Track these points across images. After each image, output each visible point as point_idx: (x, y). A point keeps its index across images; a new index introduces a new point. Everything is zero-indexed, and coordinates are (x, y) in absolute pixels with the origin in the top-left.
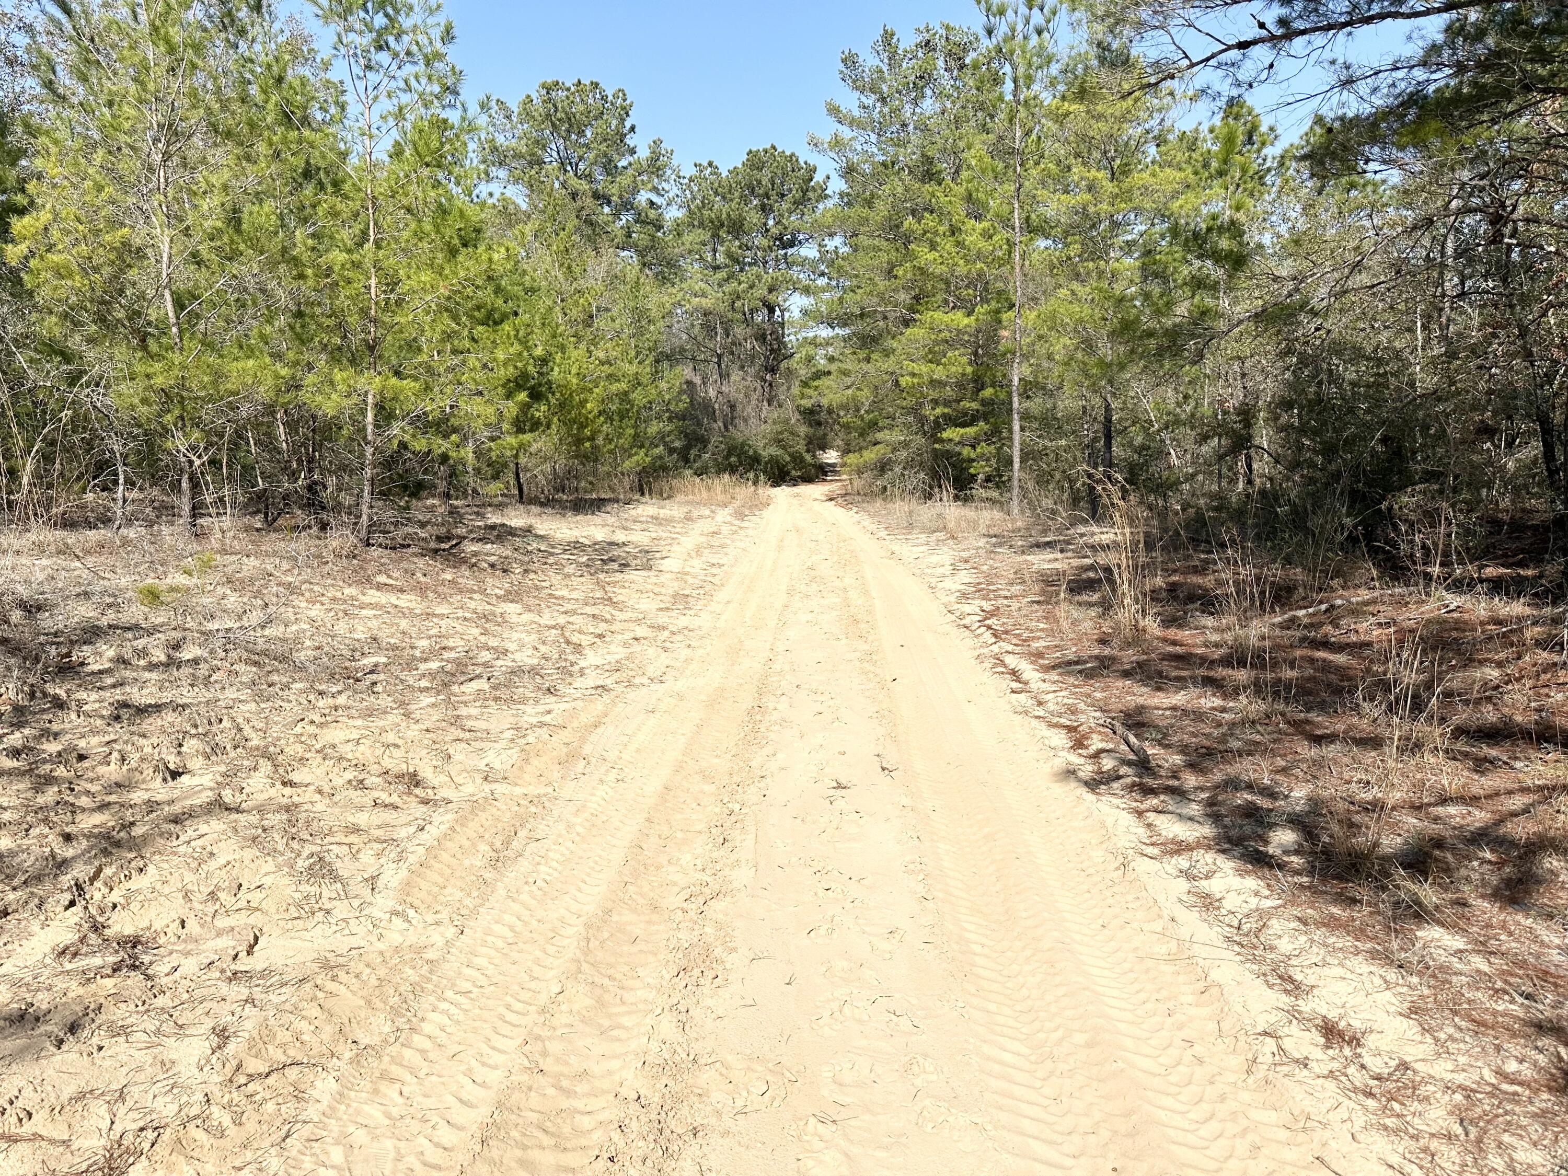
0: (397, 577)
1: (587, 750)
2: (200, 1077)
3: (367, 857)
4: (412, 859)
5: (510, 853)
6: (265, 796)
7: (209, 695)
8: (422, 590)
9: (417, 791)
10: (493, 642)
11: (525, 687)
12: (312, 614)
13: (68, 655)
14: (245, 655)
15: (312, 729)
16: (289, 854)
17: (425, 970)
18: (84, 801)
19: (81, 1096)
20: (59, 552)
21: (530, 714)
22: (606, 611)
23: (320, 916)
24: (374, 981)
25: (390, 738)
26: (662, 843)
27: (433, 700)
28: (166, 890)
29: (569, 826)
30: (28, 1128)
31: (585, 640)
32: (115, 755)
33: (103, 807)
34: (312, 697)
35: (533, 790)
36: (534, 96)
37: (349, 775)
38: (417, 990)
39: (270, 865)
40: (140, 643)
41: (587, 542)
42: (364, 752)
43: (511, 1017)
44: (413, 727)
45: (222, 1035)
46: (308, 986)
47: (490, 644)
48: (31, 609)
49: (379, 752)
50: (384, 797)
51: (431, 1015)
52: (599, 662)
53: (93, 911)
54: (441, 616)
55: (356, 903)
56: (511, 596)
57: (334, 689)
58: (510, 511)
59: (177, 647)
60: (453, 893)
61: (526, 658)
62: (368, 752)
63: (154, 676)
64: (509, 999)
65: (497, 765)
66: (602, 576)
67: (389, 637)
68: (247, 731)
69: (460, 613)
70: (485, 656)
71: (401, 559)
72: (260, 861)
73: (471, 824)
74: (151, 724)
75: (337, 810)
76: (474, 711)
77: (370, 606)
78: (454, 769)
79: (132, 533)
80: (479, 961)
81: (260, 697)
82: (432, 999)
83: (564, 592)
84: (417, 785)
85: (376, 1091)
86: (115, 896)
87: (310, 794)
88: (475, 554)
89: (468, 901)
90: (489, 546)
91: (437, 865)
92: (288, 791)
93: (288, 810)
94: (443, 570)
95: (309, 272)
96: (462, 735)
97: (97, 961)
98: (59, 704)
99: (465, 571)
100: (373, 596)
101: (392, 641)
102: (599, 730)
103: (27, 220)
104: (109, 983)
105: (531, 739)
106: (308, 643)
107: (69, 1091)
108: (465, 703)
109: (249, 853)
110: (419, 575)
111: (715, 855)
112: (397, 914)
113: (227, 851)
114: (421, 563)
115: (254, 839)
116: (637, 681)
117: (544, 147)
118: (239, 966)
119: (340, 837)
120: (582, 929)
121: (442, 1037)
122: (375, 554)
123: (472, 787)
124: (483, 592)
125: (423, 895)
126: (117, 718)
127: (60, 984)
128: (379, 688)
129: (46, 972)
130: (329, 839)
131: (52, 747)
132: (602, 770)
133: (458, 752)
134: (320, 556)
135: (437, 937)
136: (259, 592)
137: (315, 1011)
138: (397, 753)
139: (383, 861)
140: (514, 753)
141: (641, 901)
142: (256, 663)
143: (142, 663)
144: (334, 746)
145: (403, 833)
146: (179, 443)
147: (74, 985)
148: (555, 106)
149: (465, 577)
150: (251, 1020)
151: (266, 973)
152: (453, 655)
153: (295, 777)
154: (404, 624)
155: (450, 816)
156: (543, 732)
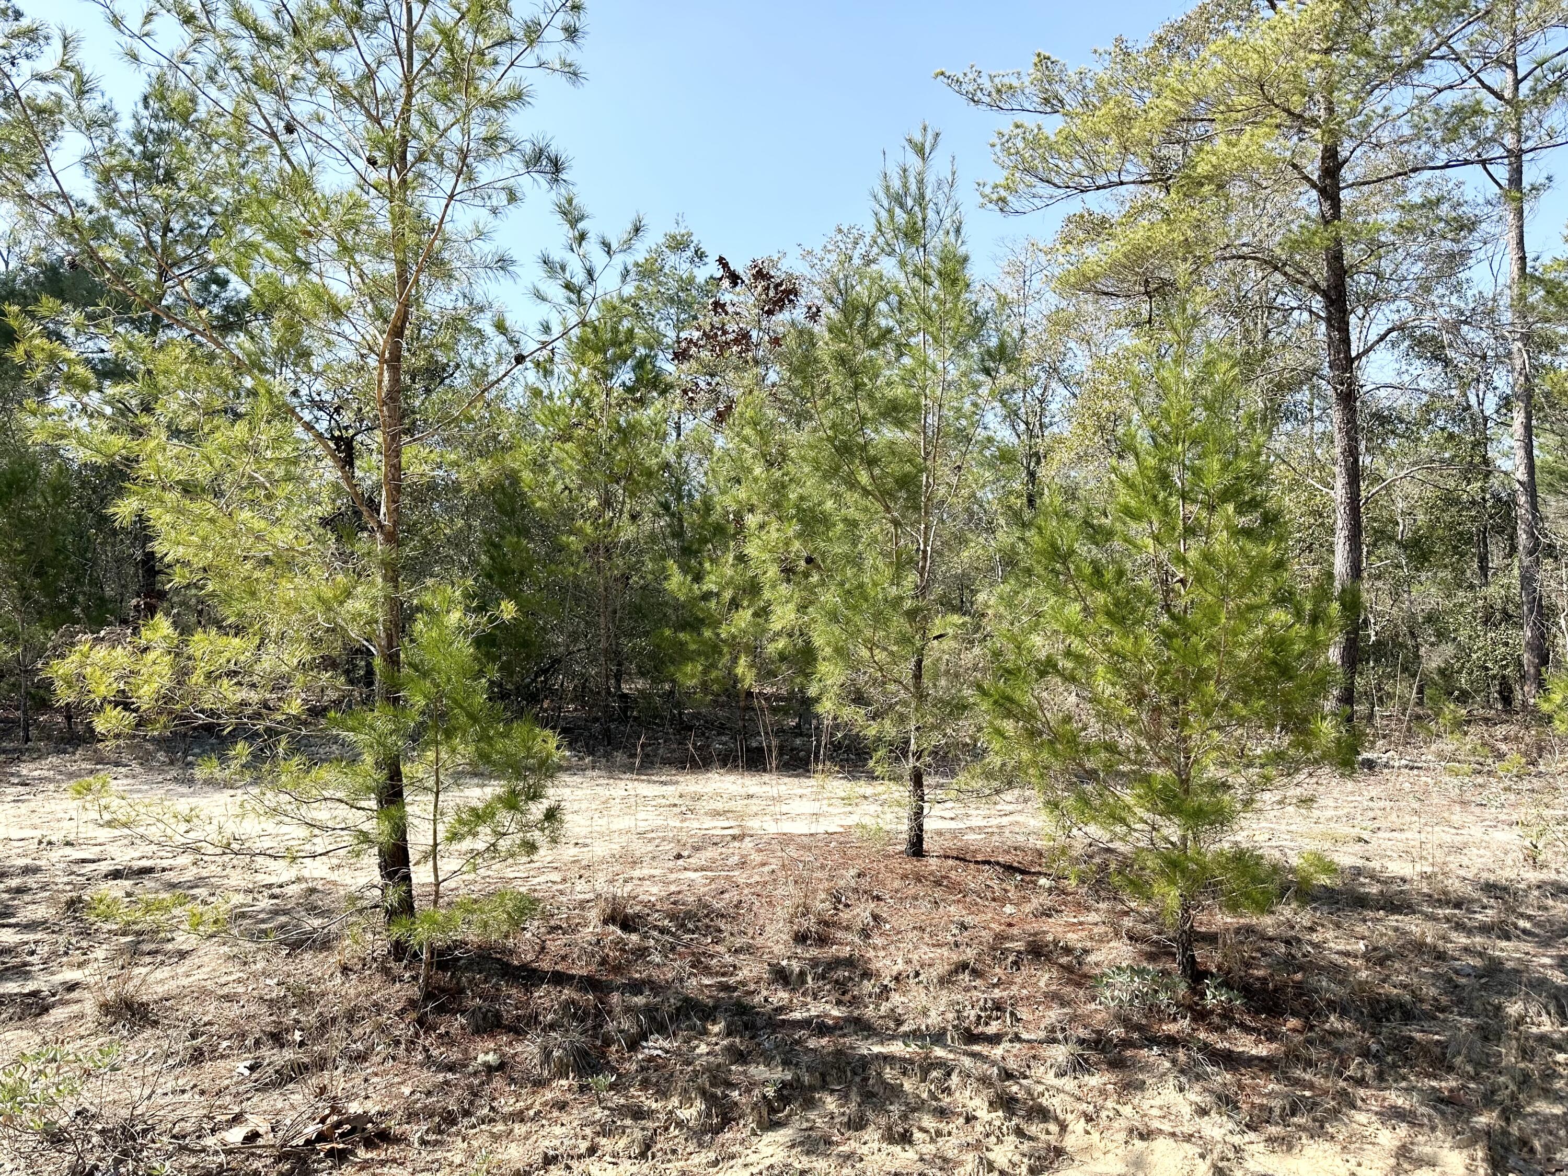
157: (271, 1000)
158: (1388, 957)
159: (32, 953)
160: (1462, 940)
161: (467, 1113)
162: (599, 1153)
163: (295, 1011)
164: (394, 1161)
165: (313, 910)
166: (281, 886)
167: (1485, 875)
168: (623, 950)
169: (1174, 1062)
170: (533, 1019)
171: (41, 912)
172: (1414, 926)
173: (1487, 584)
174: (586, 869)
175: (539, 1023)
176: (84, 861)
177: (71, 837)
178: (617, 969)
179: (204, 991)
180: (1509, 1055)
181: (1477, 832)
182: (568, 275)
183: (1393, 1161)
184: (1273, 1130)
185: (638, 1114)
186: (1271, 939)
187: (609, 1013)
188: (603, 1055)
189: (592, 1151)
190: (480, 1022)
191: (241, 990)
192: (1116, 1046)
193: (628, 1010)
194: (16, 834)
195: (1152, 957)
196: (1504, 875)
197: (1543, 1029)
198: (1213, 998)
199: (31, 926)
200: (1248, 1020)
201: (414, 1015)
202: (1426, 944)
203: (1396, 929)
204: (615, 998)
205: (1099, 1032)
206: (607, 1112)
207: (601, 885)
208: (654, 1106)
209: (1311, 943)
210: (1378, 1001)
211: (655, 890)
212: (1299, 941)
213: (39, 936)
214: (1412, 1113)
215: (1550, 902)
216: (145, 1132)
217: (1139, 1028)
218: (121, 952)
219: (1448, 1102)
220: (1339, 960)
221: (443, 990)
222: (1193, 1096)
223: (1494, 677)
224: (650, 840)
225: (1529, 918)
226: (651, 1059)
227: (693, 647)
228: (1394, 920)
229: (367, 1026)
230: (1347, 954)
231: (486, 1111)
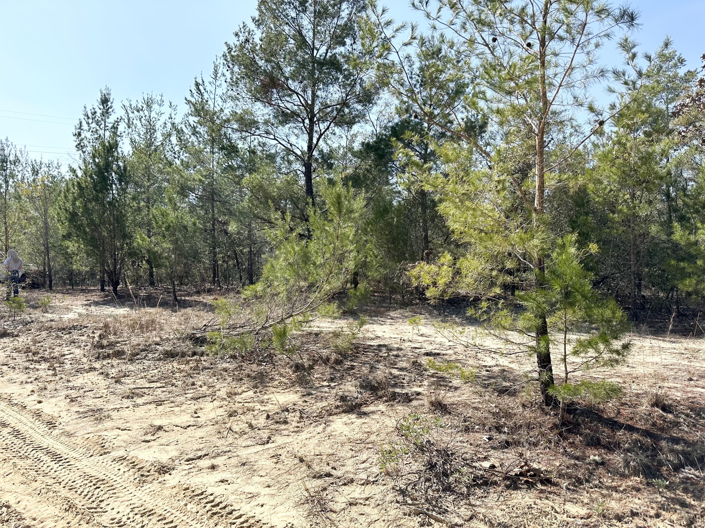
157: (494, 413)
159: (404, 379)
161: (587, 481)
162: (662, 518)
163: (504, 419)
164: (555, 493)
165: (505, 379)
166: (490, 367)
168: (664, 421)
170: (618, 445)
171: (404, 365)
174: (636, 379)
175: (620, 448)
176: (416, 348)
177: (410, 339)
178: (662, 429)
179: (466, 404)
182: (626, 78)
185: (683, 504)
187: (661, 450)
188: (659, 470)
189: (658, 516)
190: (590, 441)
191: (481, 406)
193: (672, 451)
194: (393, 336)
199: (402, 369)
201: (557, 431)
204: (663, 443)
206: (664, 499)
207: (645, 387)
208: (693, 503)
211: (679, 394)
213: (405, 373)
216: (452, 454)
218: (433, 383)
221: (570, 423)
224: (671, 369)
226: (688, 478)
227: (690, 270)
229: (536, 432)
231: (597, 482)
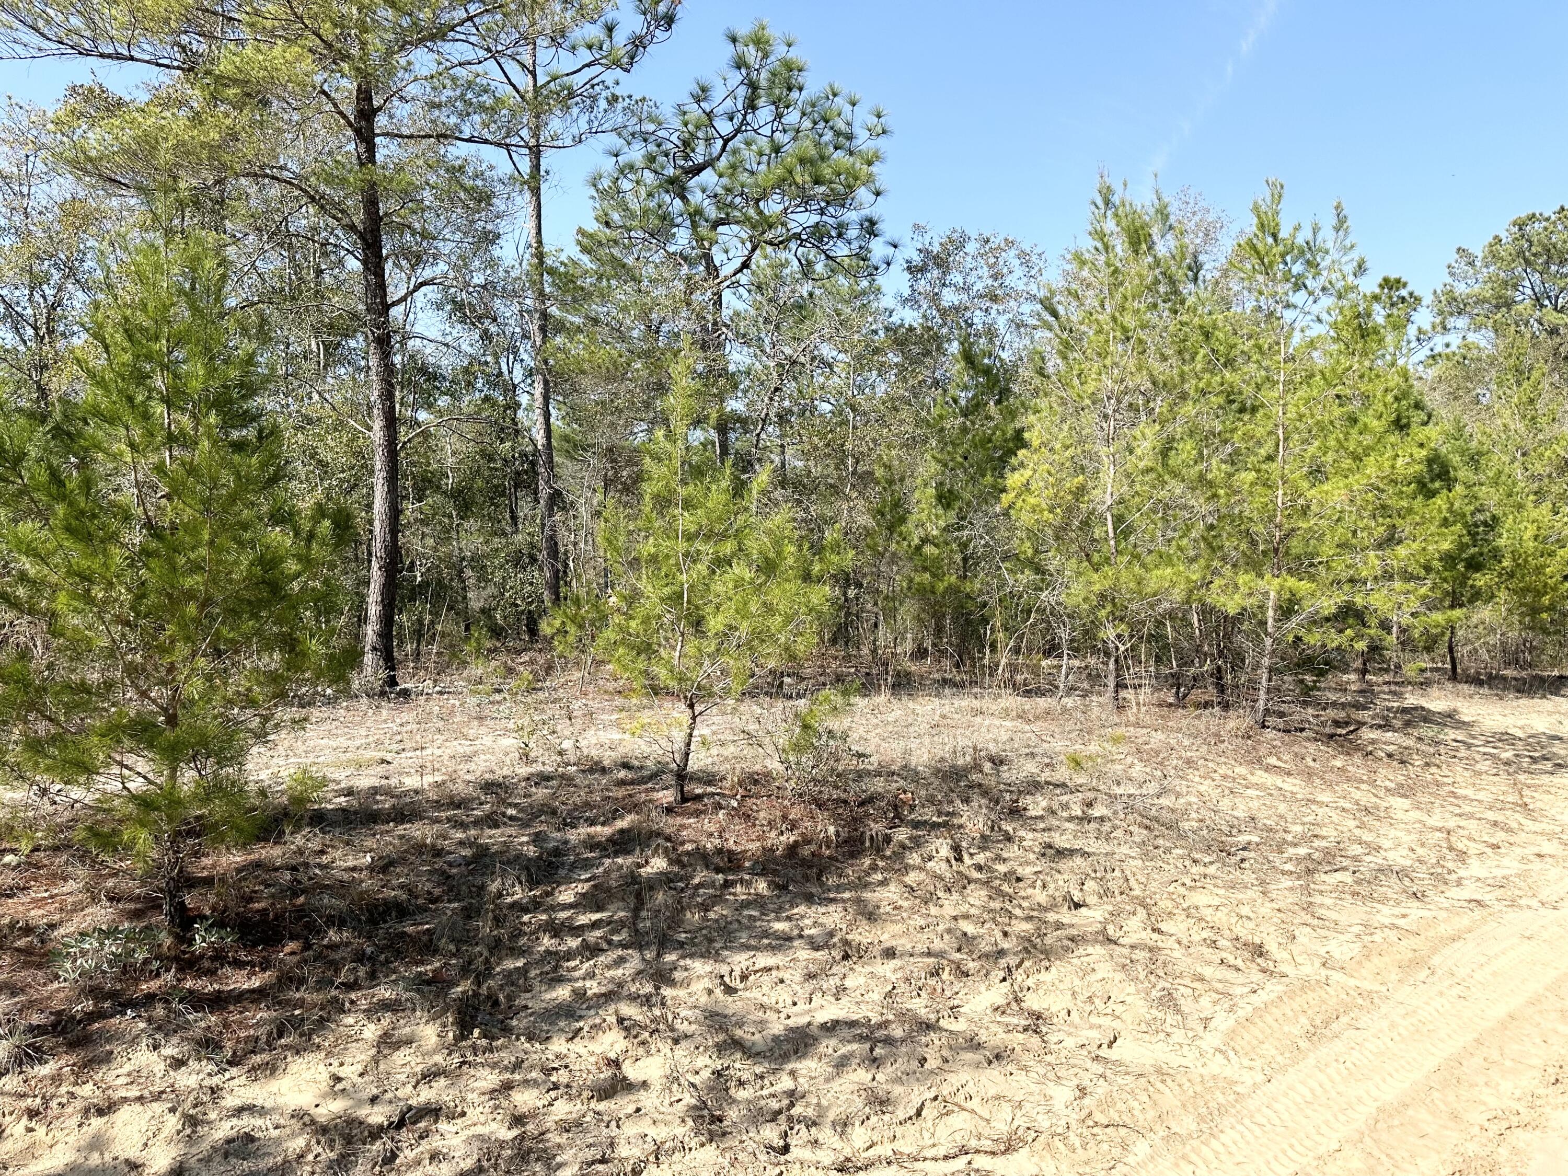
0: (1286, 760)
1: (1436, 960)
2: (1066, 1112)
3: (1205, 1001)
4: (1241, 1013)
5: (1327, 1032)
6: (1138, 936)
7: (1109, 849)
8: (1310, 775)
9: (1259, 960)
10: (1367, 837)
11: (1391, 887)
12: (1202, 788)
13: (1017, 801)
14: (1139, 819)
15: (1182, 890)
16: (1146, 984)
17: (1232, 1098)
18: (1018, 912)
19: (998, 1097)
20: (1019, 717)
21: (1385, 914)
22: (1514, 818)
23: (1162, 1036)
24: (1191, 1093)
25: (1245, 910)
26: (1486, 1065)
27: (1290, 884)
28: (1061, 986)
29: (1393, 1025)
30: (969, 1105)
31: (1473, 848)
32: (1039, 883)
33: (1029, 918)
34: (1187, 863)
35: (1366, 985)
36: (1503, 235)
37: (1205, 934)
38: (1222, 1110)
39: (1132, 989)
40: (1064, 798)
41: (1520, 734)
42: (1221, 918)
43: (1290, 1153)
44: (1268, 905)
45: (1083, 1091)
46: (1143, 1080)
47: (1364, 838)
48: (998, 762)
49: (1233, 920)
50: (1231, 960)
51: (1228, 1130)
52: (1483, 874)
53: (1016, 988)
54: (1320, 804)
55: (1190, 1034)
56: (1401, 791)
57: (1207, 860)
58: (1434, 691)
59: (1090, 805)
60: (1269, 1049)
61: (1399, 858)
62: (1224, 919)
63: (1070, 826)
64: (1293, 1141)
65: (1336, 954)
66: (1522, 777)
67: (1266, 818)
68: (1132, 882)
69: (1342, 803)
70: (1356, 850)
71: (1293, 743)
72: (1126, 984)
73: (1298, 999)
74: (1065, 865)
75: (1189, 960)
76: (1328, 901)
77: (1257, 786)
78: (1296, 949)
79: (1069, 702)
80: (1276, 1106)
81: (1145, 856)
82: (1232, 1120)
83: (1469, 792)
84: (1261, 955)
85: (1177, 1165)
86: (1030, 982)
87: (1171, 943)
88: (1373, 742)
89: (1279, 1059)
90: (1390, 734)
91: (1261, 1024)
92: (1155, 936)
93: (1151, 950)
94: (1334, 757)
95: (1221, 492)
96: (1310, 920)
97: (1014, 1020)
98: (1009, 839)
99: (1357, 759)
100: (1261, 777)
101: (1268, 822)
102: (1457, 945)
103: (1016, 475)
104: (1021, 1036)
105: (1378, 938)
106: (1194, 815)
107: (992, 1092)
108: (1321, 892)
109: (1119, 976)
110: (1309, 760)
111: (1541, 1091)
112: (1221, 1051)
113: (1104, 970)
114: (1312, 747)
115: (1124, 966)
116: (1523, 902)
117: (1515, 287)
118: (1101, 1053)
119: (1187, 981)
120: (1374, 1111)
121: (1233, 1149)
122: (1270, 736)
123: (1310, 969)
124: (1372, 783)
125: (1243, 1043)
126: (1043, 855)
127: (994, 1028)
128: (1246, 865)
129: (986, 1019)
130: (1178, 981)
131: (1002, 868)
132: (1447, 983)
133: (1303, 934)
134: (1217, 735)
135: (1248, 1078)
136: (1161, 763)
137: (1146, 1098)
138: (1251, 925)
139: (1218, 1008)
140: (1357, 947)
141: (1442, 1107)
142: (1147, 827)
143: (1065, 814)
144: (1197, 908)
145: (1238, 991)
146: (1109, 633)
147: (1001, 1031)
148: (1529, 241)
149: (1356, 765)
150: (1102, 1089)
151: (1118, 1063)
152: (1324, 844)
153: (1163, 926)
154: (1282, 808)
155: (1281, 988)
156: (1392, 935)
158: (392, 863)
160: (460, 835)
167: (487, 776)
169: (149, 1020)
172: (418, 831)
173: (517, 531)
180: (485, 927)
181: (487, 741)
183: (373, 1051)
184: (257, 1059)
186: (276, 869)
192: (80, 1022)
195: (136, 915)
196: (500, 774)
197: (516, 897)
198: (201, 942)
200: (243, 956)
202: (425, 845)
203: (402, 837)
205: (59, 1013)
209: (319, 866)
210: (376, 907)
212: (306, 865)
214: (398, 1002)
215: (534, 789)
217: (112, 995)
219: (429, 983)
220: (346, 876)
222: (168, 1051)
223: (522, 612)
225: (516, 806)
228: (400, 830)
230: (354, 869)
